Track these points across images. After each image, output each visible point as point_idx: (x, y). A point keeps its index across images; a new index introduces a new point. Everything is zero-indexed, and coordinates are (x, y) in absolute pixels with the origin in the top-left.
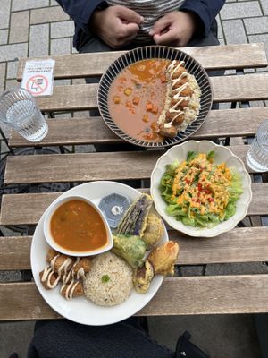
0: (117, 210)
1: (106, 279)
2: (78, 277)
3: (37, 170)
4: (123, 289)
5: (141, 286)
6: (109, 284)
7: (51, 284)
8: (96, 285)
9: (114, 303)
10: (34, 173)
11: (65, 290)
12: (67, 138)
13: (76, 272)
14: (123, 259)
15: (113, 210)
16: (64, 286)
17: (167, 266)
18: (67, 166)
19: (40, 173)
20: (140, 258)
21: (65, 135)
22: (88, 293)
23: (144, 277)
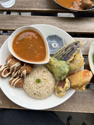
0: (55, 45)
1: (38, 81)
2: (21, 75)
3: (7, 23)
4: (47, 90)
5: (59, 92)
6: (40, 85)
7: (4, 74)
8: (32, 83)
9: (39, 98)
10: (5, 24)
11: (11, 81)
12: (25, 7)
13: (21, 72)
14: (52, 73)
15: (53, 44)
16: (12, 79)
17: (81, 84)
18: (24, 22)
19: (8, 24)
20: (64, 75)
21: (24, 5)
22: (25, 87)
23: (63, 87)
